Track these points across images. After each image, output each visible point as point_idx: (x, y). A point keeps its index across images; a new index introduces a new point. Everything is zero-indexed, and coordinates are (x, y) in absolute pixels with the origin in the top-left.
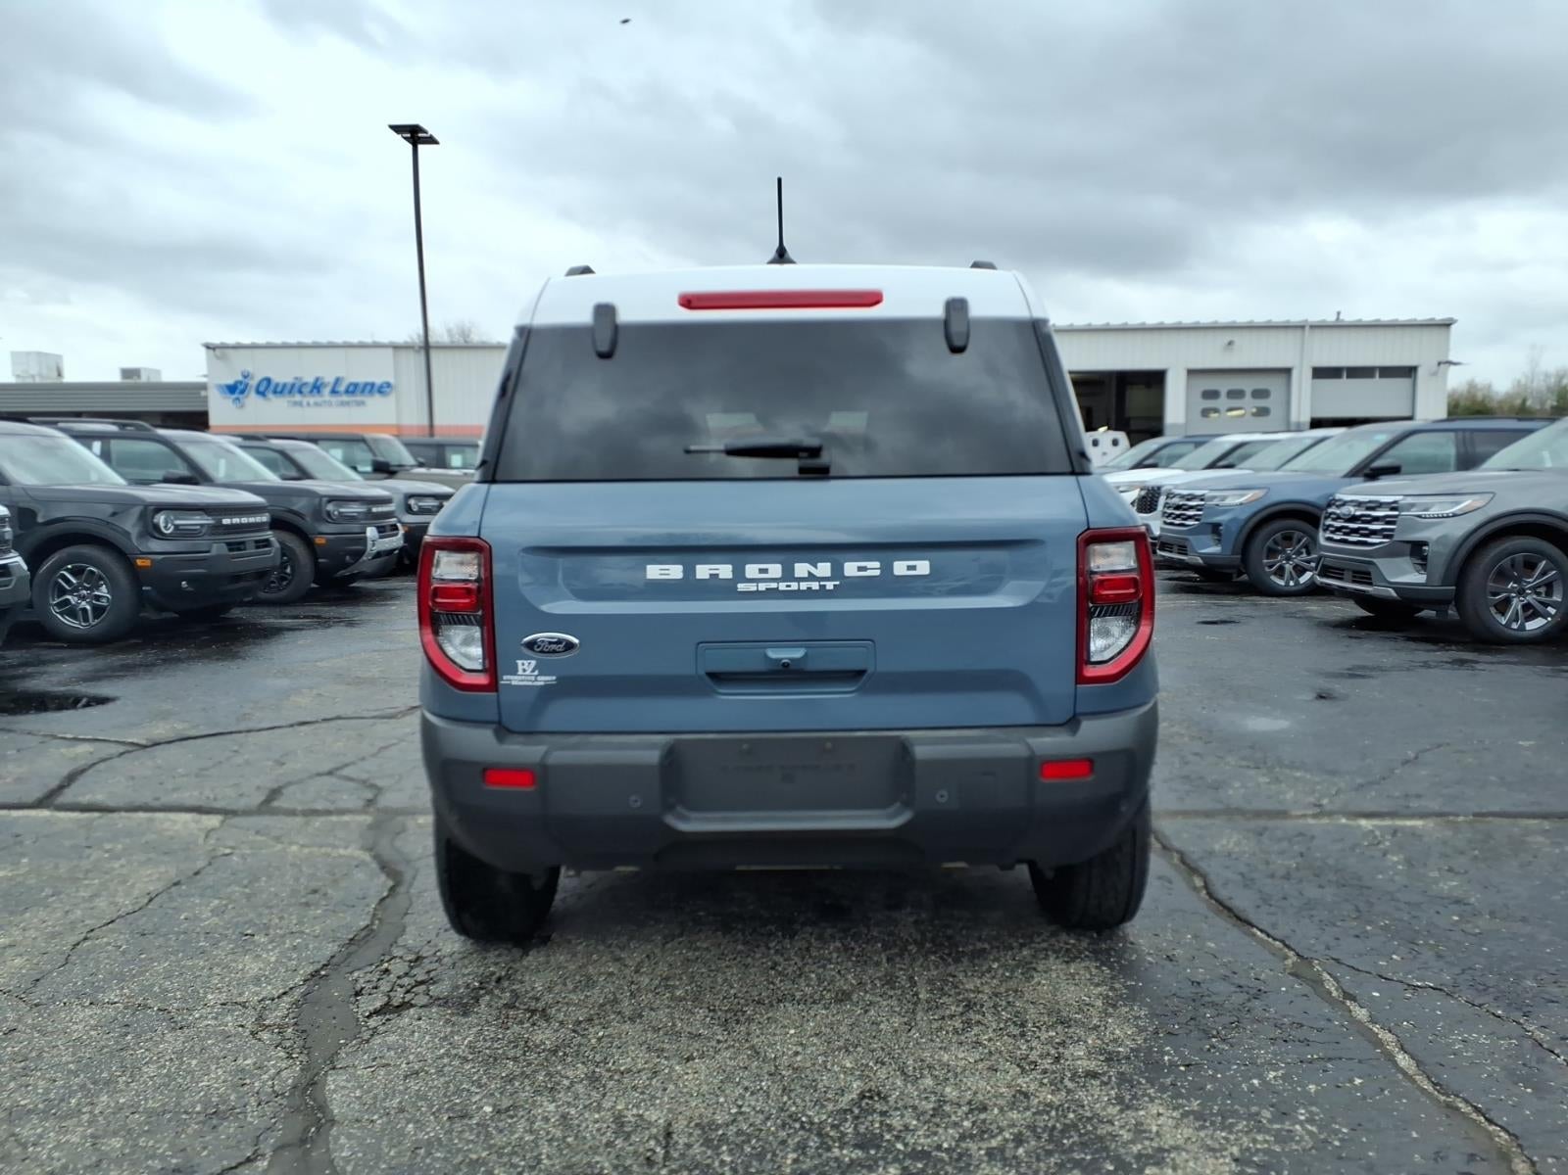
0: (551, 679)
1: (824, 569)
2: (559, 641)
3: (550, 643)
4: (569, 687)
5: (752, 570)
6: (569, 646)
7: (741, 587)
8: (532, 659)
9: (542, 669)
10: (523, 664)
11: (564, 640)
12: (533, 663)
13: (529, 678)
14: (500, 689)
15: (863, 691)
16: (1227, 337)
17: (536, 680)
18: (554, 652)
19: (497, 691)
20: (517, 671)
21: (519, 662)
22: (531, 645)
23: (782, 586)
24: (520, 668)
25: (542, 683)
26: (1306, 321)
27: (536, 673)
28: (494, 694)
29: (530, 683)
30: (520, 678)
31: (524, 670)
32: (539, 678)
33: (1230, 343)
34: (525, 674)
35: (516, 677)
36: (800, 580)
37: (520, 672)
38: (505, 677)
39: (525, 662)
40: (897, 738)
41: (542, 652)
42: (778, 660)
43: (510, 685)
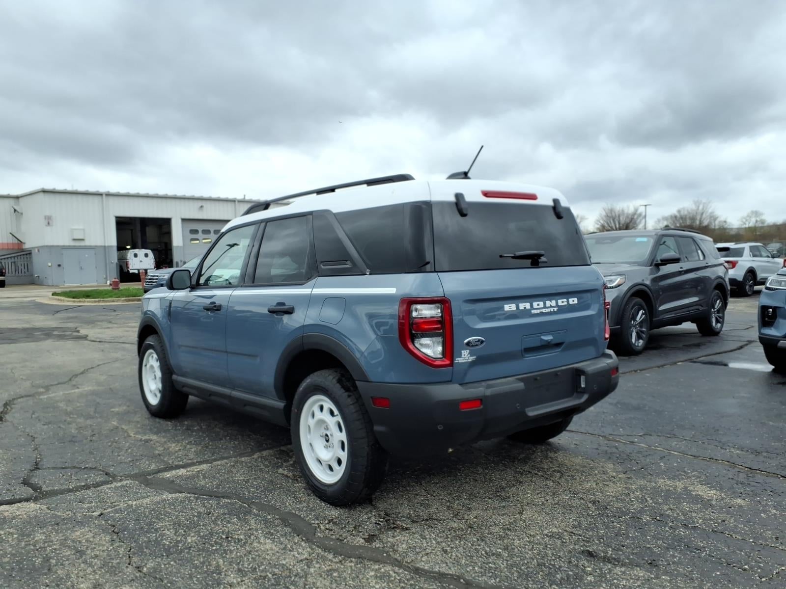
0: (474, 358)
1: (553, 303)
2: (479, 340)
3: (476, 341)
4: (481, 361)
5: (535, 305)
6: (482, 342)
7: (533, 312)
8: (467, 349)
9: (471, 354)
10: (464, 352)
11: (481, 340)
12: (468, 351)
13: (466, 358)
14: (454, 366)
15: (564, 350)
16: (200, 203)
17: (469, 359)
18: (477, 345)
19: (453, 366)
20: (462, 356)
21: (463, 351)
22: (468, 344)
23: (543, 311)
24: (463, 354)
25: (471, 360)
26: (235, 198)
27: (469, 356)
28: (451, 368)
29: (466, 361)
30: (463, 359)
31: (464, 355)
32: (470, 358)
33: (202, 207)
34: (465, 357)
35: (461, 359)
36: (548, 308)
37: (463, 356)
38: (457, 359)
39: (465, 351)
40: (573, 368)
41: (472, 346)
42: (547, 341)
43: (459, 363)
